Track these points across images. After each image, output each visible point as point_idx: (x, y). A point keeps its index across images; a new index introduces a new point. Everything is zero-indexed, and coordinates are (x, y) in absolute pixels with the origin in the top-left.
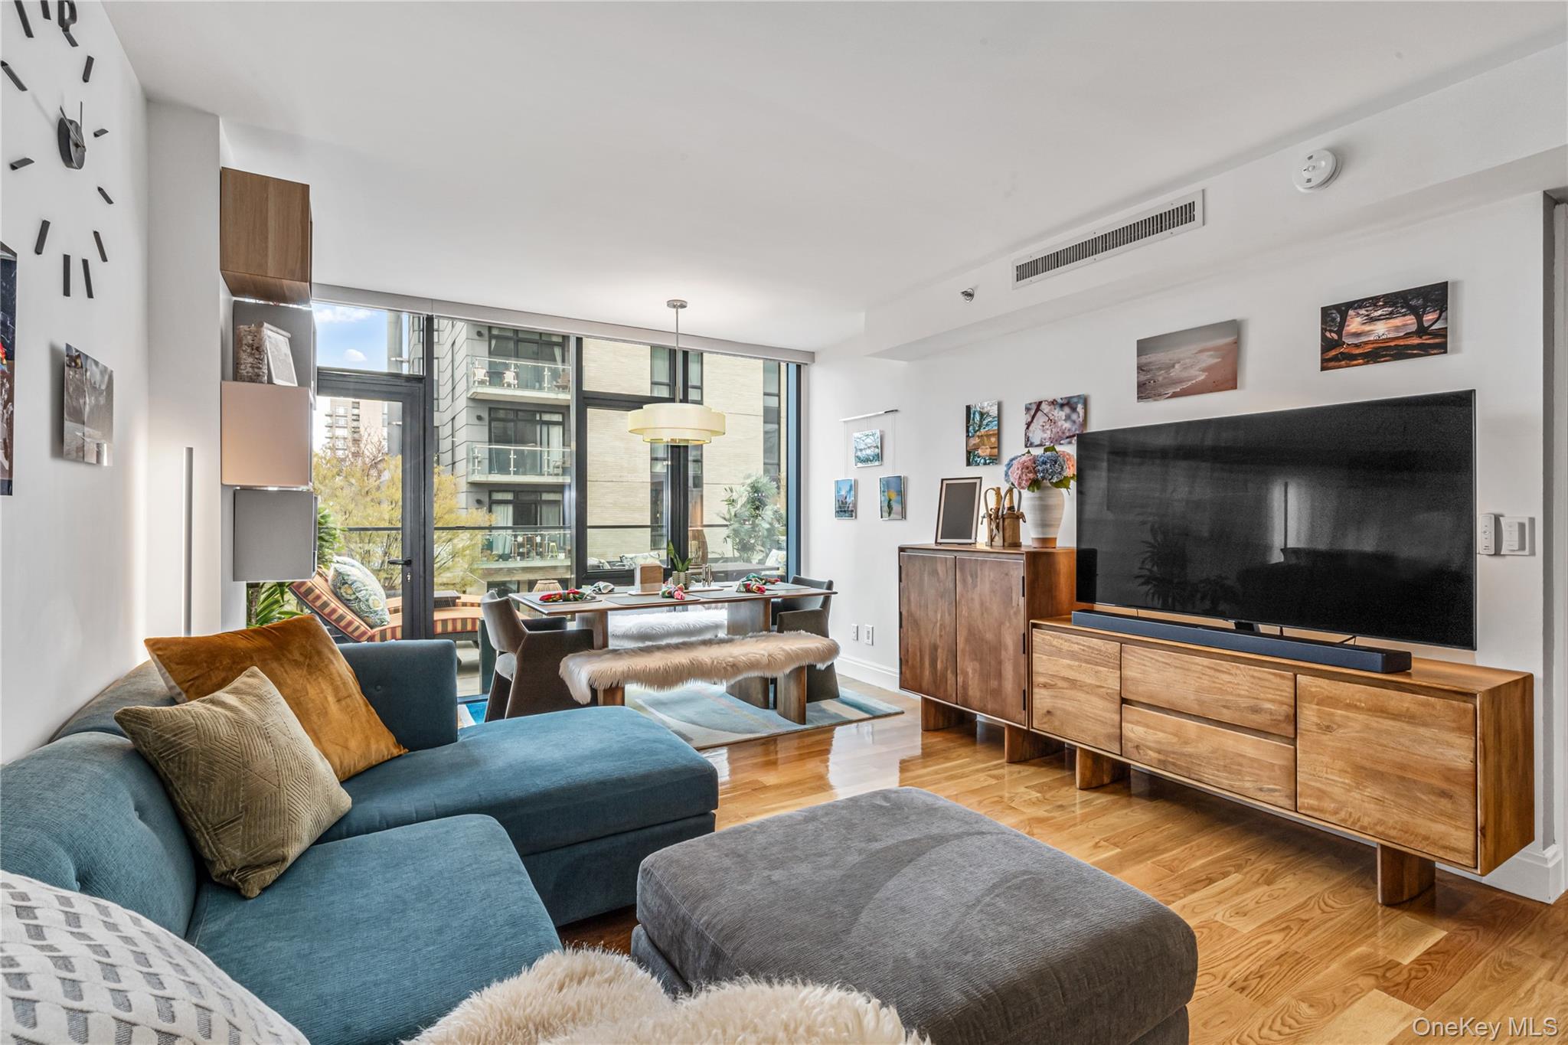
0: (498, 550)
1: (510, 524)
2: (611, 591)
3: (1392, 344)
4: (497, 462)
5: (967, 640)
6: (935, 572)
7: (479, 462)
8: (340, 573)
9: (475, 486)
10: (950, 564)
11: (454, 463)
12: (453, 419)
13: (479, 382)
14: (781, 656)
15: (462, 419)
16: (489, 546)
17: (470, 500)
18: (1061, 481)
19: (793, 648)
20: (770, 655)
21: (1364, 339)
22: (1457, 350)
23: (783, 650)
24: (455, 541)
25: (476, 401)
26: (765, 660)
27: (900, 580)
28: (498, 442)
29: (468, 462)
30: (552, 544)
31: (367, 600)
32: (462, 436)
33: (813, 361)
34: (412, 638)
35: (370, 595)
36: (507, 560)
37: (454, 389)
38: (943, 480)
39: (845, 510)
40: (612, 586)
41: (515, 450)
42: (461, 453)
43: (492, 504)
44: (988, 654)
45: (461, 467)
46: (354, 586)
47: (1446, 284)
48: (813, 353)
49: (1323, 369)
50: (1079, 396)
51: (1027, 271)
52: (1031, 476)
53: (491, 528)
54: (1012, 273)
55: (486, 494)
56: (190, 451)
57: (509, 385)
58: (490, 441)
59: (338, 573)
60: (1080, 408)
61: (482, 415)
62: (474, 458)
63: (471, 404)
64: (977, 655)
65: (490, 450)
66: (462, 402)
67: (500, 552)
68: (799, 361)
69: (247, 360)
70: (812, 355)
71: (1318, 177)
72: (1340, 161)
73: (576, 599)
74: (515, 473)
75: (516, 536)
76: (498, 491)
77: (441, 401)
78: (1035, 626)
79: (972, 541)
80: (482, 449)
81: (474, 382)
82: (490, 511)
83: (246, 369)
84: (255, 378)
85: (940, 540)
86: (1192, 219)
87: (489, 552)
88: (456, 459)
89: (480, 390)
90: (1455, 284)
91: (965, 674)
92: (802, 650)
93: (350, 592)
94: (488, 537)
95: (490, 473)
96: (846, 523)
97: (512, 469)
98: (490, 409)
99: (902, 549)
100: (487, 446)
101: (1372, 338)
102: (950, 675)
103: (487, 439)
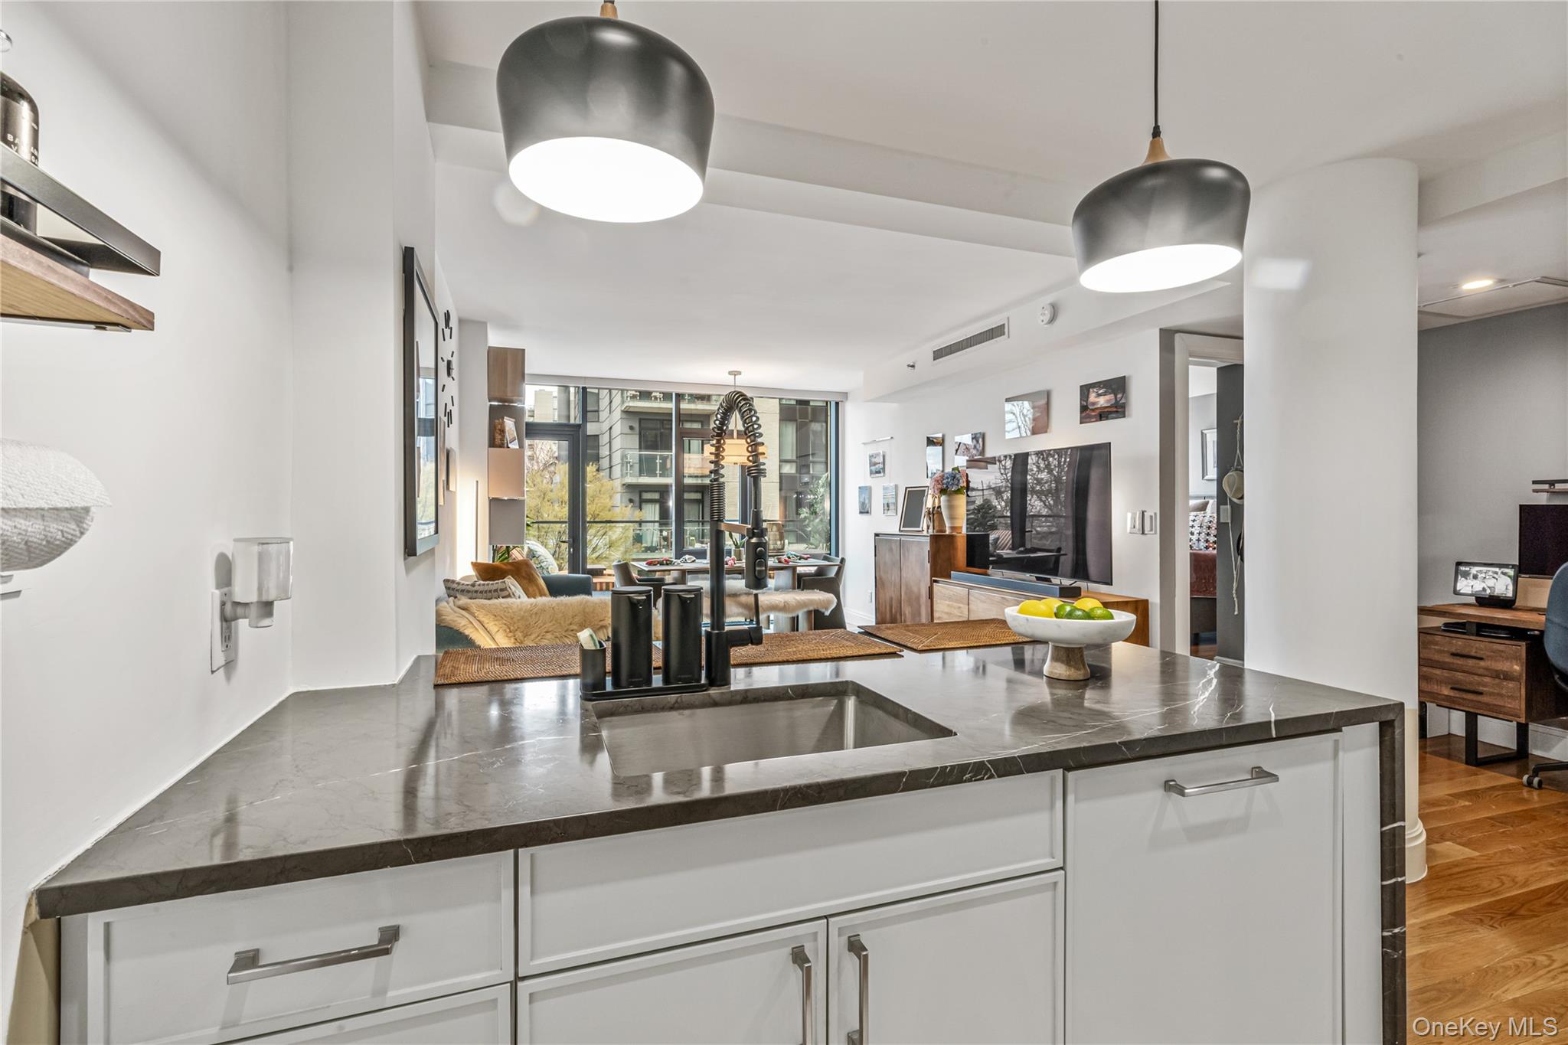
0: (647, 543)
1: (657, 519)
2: (694, 561)
3: (1106, 410)
4: (646, 466)
5: (906, 593)
6: (891, 550)
7: (631, 466)
8: (531, 550)
9: (630, 487)
10: (898, 543)
11: (611, 467)
12: (611, 428)
13: (631, 397)
14: (793, 603)
15: (617, 429)
16: (638, 539)
17: (624, 500)
18: (959, 489)
19: (803, 598)
20: (785, 602)
21: (1096, 407)
22: (1129, 416)
23: (796, 600)
24: (610, 533)
25: (628, 413)
26: (782, 605)
27: (875, 555)
28: (647, 448)
29: (622, 465)
30: (691, 538)
31: (547, 568)
32: (617, 443)
33: (847, 398)
34: (573, 573)
35: (549, 565)
36: (654, 552)
37: (611, 402)
38: (906, 488)
39: (865, 510)
40: (694, 558)
41: (660, 455)
42: (617, 458)
43: (642, 502)
44: (914, 600)
45: (617, 471)
46: (539, 559)
47: (1125, 377)
48: (847, 393)
49: (1081, 423)
50: (980, 433)
51: (938, 354)
52: (940, 486)
53: (640, 523)
54: (931, 356)
55: (638, 494)
56: (477, 482)
57: (656, 398)
58: (640, 448)
59: (530, 550)
60: (980, 441)
61: (634, 425)
62: (627, 463)
63: (624, 416)
64: (910, 602)
65: (640, 455)
66: (617, 414)
67: (649, 545)
68: (837, 400)
69: (498, 437)
70: (845, 395)
71: (1047, 318)
72: (1055, 312)
73: (667, 564)
74: (661, 475)
75: (661, 531)
76: (646, 492)
77: (600, 413)
78: (935, 581)
79: (920, 529)
80: (634, 455)
81: (627, 397)
82: (641, 509)
83: (498, 441)
84: (501, 446)
85: (902, 529)
86: (1004, 334)
87: (639, 544)
88: (613, 464)
89: (632, 404)
90: (1129, 377)
91: (905, 614)
92: (809, 600)
93: (537, 562)
94: (638, 532)
95: (640, 476)
96: (865, 516)
97: (658, 472)
98: (640, 420)
99: (877, 535)
100: (637, 453)
101: (1099, 406)
102: (898, 617)
103: (638, 447)
